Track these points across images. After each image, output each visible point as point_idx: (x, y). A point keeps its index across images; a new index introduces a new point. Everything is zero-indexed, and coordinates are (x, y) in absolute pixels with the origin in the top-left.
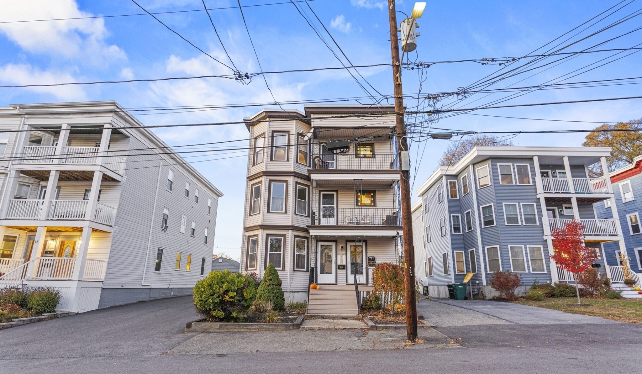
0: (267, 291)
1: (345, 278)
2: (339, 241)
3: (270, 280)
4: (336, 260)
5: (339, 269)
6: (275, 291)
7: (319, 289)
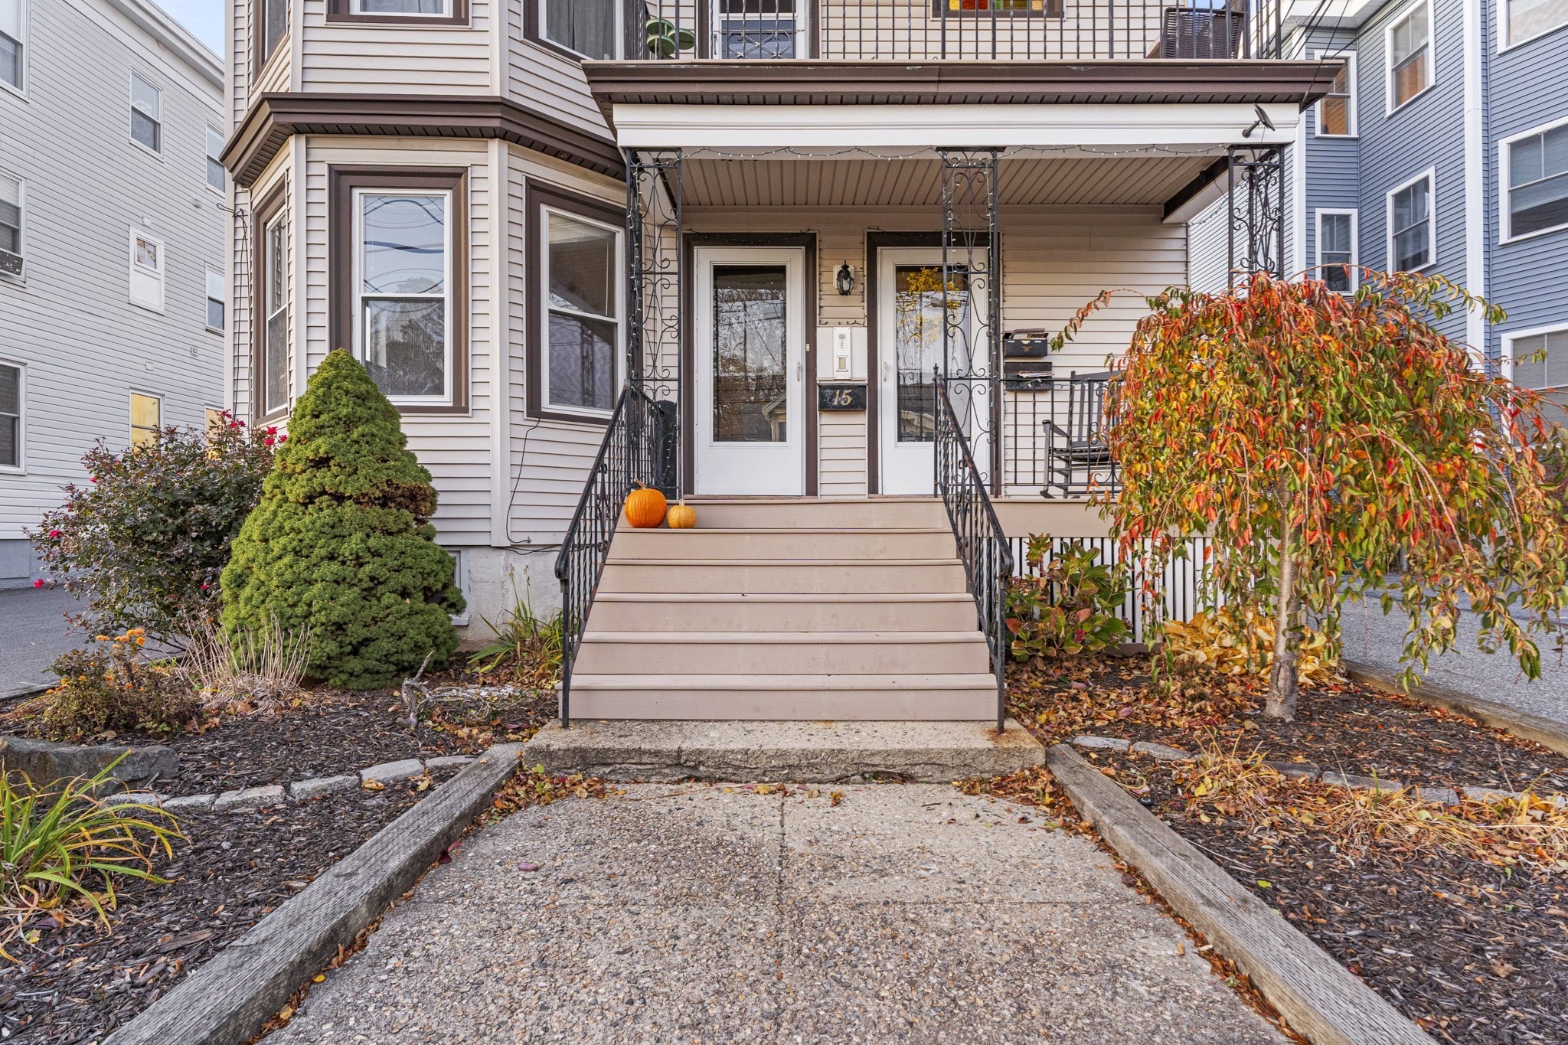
0: (283, 540)
1: (864, 466)
2: (823, 240)
3: (321, 463)
4: (811, 358)
5: (826, 407)
6: (353, 544)
7: (687, 525)
